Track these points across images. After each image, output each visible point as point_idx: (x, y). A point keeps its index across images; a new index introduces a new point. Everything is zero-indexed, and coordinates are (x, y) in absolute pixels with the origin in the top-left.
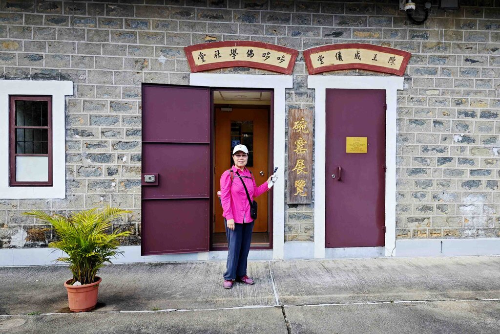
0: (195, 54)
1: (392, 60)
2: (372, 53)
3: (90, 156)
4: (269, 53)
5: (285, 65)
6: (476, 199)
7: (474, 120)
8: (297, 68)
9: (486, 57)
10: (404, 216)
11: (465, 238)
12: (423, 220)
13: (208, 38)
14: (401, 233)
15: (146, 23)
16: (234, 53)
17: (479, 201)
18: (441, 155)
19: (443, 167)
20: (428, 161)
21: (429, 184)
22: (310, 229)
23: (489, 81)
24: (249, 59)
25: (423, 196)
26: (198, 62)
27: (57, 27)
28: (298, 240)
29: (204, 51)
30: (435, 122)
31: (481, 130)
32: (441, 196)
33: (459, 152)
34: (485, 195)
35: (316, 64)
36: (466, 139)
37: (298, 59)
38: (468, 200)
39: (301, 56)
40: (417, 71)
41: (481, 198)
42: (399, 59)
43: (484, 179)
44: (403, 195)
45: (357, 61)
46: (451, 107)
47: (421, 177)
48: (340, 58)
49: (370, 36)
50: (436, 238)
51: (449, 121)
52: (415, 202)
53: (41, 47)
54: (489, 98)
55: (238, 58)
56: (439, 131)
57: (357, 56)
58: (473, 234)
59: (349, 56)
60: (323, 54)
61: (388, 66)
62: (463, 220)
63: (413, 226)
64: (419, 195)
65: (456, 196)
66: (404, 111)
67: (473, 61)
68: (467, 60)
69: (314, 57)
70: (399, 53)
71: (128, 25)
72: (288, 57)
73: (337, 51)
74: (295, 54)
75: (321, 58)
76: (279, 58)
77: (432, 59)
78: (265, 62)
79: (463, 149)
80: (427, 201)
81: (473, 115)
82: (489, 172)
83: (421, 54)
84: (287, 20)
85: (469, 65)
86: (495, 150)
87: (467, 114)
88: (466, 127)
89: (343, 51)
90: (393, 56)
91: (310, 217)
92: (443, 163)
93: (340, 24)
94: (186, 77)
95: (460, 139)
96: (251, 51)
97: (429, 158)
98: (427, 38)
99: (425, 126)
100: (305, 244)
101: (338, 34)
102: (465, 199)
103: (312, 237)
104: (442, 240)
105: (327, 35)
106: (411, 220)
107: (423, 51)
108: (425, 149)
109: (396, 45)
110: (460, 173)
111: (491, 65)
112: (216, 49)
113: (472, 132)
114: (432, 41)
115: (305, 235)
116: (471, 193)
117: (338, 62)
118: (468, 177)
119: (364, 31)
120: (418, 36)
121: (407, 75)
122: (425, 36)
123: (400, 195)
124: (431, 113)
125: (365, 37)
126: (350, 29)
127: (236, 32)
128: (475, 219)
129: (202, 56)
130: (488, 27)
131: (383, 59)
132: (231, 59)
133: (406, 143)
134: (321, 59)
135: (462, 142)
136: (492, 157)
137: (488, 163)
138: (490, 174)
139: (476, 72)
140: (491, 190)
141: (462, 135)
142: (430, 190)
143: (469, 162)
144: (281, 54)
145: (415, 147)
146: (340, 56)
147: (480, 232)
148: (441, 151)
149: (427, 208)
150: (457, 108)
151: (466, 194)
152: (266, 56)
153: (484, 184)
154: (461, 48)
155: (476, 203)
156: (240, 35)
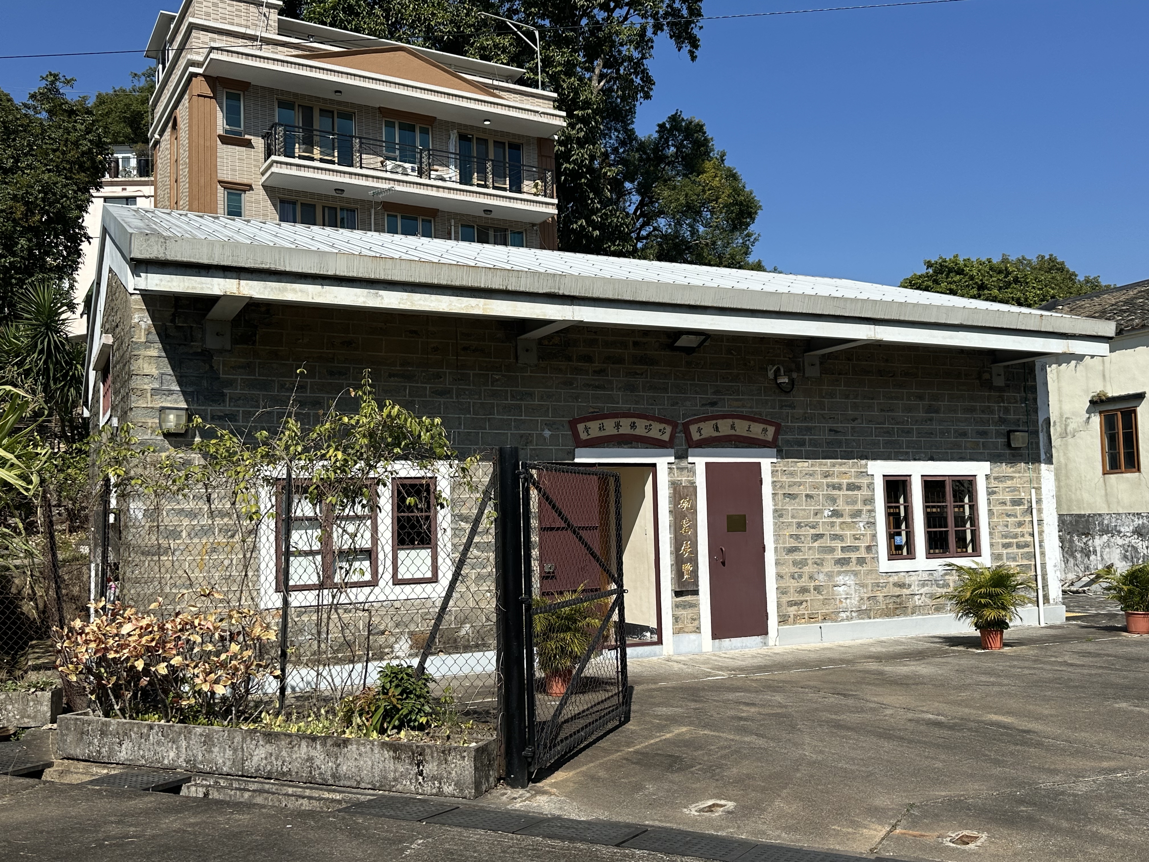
0: (581, 427)
1: (765, 430)
2: (745, 424)
4: (650, 425)
5: (666, 437)
6: (847, 578)
7: (841, 493)
8: (677, 441)
9: (847, 427)
10: (785, 599)
11: (840, 621)
12: (801, 603)
13: (592, 410)
14: (783, 620)
15: (531, 395)
16: (618, 426)
17: (850, 580)
18: (813, 531)
19: (816, 544)
20: (803, 538)
21: (803, 563)
22: (696, 618)
23: (852, 452)
24: (632, 432)
25: (800, 577)
26: (583, 436)
27: (442, 400)
28: (684, 632)
29: (589, 424)
30: (807, 496)
31: (848, 503)
32: (816, 576)
33: (829, 528)
34: (856, 574)
35: (696, 436)
36: (836, 514)
37: (678, 430)
38: (840, 579)
39: (680, 427)
40: (788, 442)
41: (852, 577)
42: (771, 430)
43: (854, 556)
44: (782, 577)
45: (732, 432)
46: (819, 479)
47: (798, 556)
48: (717, 429)
49: (743, 406)
50: (814, 623)
51: (819, 495)
52: (793, 584)
54: (853, 470)
55: (622, 431)
56: (811, 505)
57: (733, 427)
58: (847, 616)
59: (725, 428)
60: (702, 425)
61: (761, 437)
62: (838, 602)
63: (792, 611)
64: (796, 575)
65: (830, 576)
66: (778, 485)
67: (836, 432)
68: (831, 430)
69: (693, 429)
70: (770, 423)
71: (513, 397)
72: (669, 429)
73: (714, 422)
74: (674, 425)
76: (660, 430)
77: (801, 430)
78: (647, 435)
79: (833, 524)
80: (804, 582)
81: (840, 488)
82: (857, 548)
83: (790, 424)
84: (666, 390)
85: (833, 437)
86: (861, 524)
87: (834, 488)
88: (833, 500)
89: (720, 422)
90: (765, 426)
91: (694, 605)
92: (816, 540)
93: (715, 393)
94: (571, 453)
95: (830, 513)
96: (634, 423)
97: (804, 535)
98: (794, 408)
99: (797, 500)
100: (693, 636)
101: (713, 404)
102: (837, 579)
103: (699, 628)
104: (820, 625)
105: (703, 405)
106: (791, 604)
107: (792, 422)
108: (799, 525)
109: (766, 416)
110: (832, 550)
111: (852, 435)
112: (600, 422)
113: (841, 505)
114: (799, 411)
115: (691, 627)
116: (843, 572)
117: (716, 434)
118: (839, 554)
119: (737, 400)
120: (786, 406)
121: (779, 447)
122: (792, 406)
123: (780, 576)
124: (802, 487)
125: (739, 407)
126: (724, 399)
127: (618, 403)
128: (848, 600)
129: (587, 429)
130: (847, 397)
131: (756, 430)
132: (615, 432)
133: (781, 520)
134: (699, 430)
135: (831, 516)
136: (859, 532)
137: (856, 539)
138: (858, 550)
139: (840, 443)
140: (861, 568)
141: (832, 509)
142: (806, 569)
143: (839, 539)
144: (662, 426)
145: (790, 524)
146: (717, 427)
147: (854, 614)
148: (813, 527)
149: (804, 590)
150: (825, 481)
151: (839, 573)
152: (648, 428)
153: (854, 561)
154: (824, 418)
155: (848, 582)
156: (622, 406)
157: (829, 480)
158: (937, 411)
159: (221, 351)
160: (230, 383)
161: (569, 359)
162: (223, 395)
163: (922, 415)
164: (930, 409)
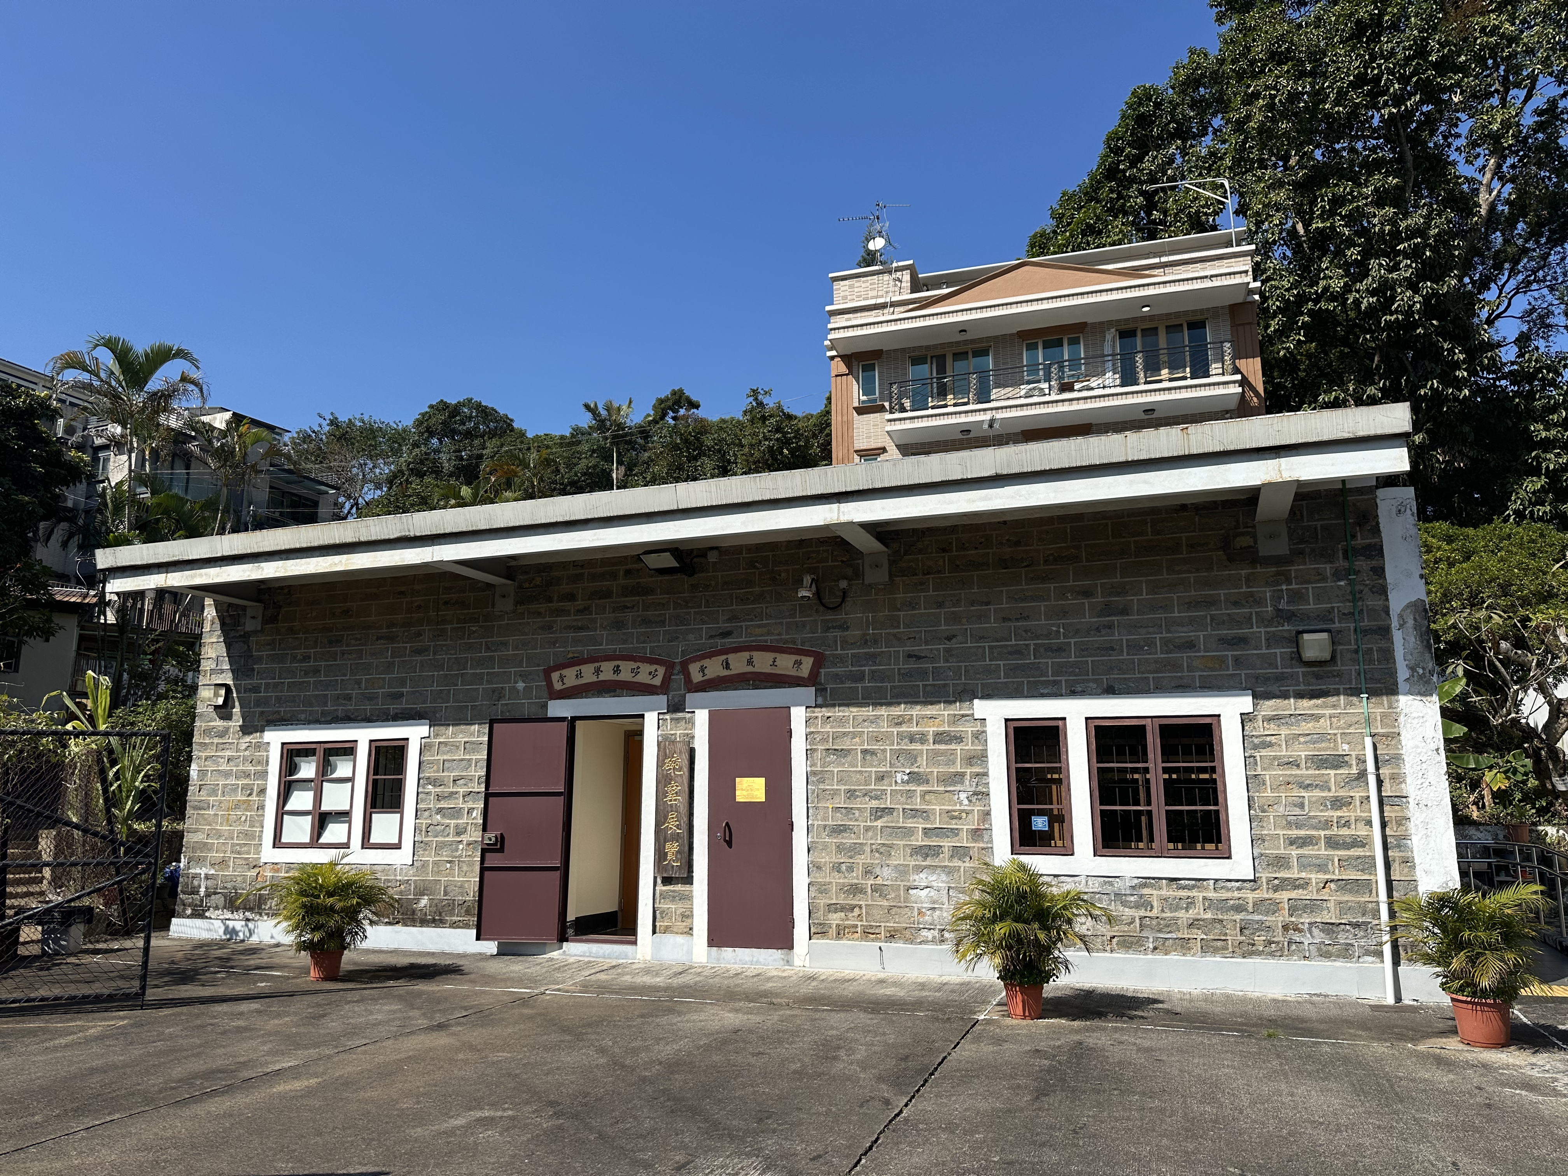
0: (555, 676)
1: (798, 663)
2: (769, 656)
3: (440, 811)
4: (638, 668)
5: (657, 681)
6: (934, 877)
7: (925, 747)
8: (674, 685)
9: (938, 650)
10: (822, 902)
11: (920, 943)
12: (852, 908)
13: (571, 655)
14: (818, 931)
15: (505, 644)
17: (939, 880)
18: (875, 804)
19: (879, 823)
20: (857, 813)
21: (856, 850)
22: (687, 916)
23: (945, 685)
24: (615, 677)
25: (850, 869)
26: (558, 686)
27: (419, 658)
28: (672, 932)
29: (565, 672)
30: (865, 752)
31: (936, 763)
32: (878, 871)
33: (903, 800)
34: (950, 871)
35: (697, 677)
36: (915, 778)
37: (675, 672)
38: (921, 878)
39: (678, 668)
40: (836, 677)
41: (944, 877)
42: (808, 663)
43: (947, 844)
44: (819, 868)
45: (750, 669)
46: (885, 728)
47: (848, 840)
48: (727, 666)
49: (769, 633)
50: (873, 940)
51: (884, 751)
52: (837, 879)
53: (403, 683)
54: (946, 713)
55: (602, 677)
56: (872, 766)
57: (750, 662)
58: (934, 937)
59: (739, 663)
60: (706, 662)
61: (793, 673)
62: (916, 912)
63: (835, 919)
64: (844, 867)
65: (902, 871)
66: (818, 737)
67: (919, 658)
68: (910, 656)
69: (694, 669)
70: (806, 653)
71: (488, 649)
72: (661, 671)
73: (724, 657)
74: (670, 666)
75: (702, 669)
76: (650, 673)
77: (857, 659)
78: (634, 680)
79: (910, 794)
80: (855, 877)
81: (923, 739)
82: (955, 832)
83: (839, 652)
84: (662, 623)
85: (912, 665)
86: (963, 796)
87: (912, 739)
88: (913, 757)
89: (731, 657)
90: (798, 658)
91: (688, 898)
92: (881, 817)
93: (729, 620)
94: (545, 706)
95: (906, 778)
96: (618, 666)
97: (858, 809)
98: (847, 629)
99: (849, 758)
100: (680, 939)
101: (727, 634)
102: (916, 877)
103: (691, 929)
104: (882, 944)
105: (712, 637)
106: (832, 908)
107: (842, 649)
108: (851, 794)
109: (803, 644)
110: (909, 832)
111: (947, 661)
112: (577, 668)
113: (922, 766)
114: (855, 633)
115: (681, 925)
116: (926, 867)
117: (726, 673)
118: (919, 840)
119: (760, 626)
120: (834, 628)
121: (821, 684)
122: (844, 627)
123: (814, 867)
124: (857, 740)
125: (762, 635)
126: (741, 627)
127: (601, 645)
128: (938, 913)
129: (562, 678)
130: (940, 605)
131: (785, 664)
132: (594, 679)
133: (822, 786)
135: (908, 782)
136: (958, 807)
137: (953, 818)
138: (957, 835)
139: (923, 673)
140: (960, 863)
141: (908, 771)
142: (861, 860)
143: (921, 816)
144: (652, 668)
145: (836, 793)
146: (727, 664)
147: (947, 935)
148: (877, 798)
149: (856, 890)
150: (895, 730)
151: (919, 869)
152: (635, 672)
153: (947, 853)
154: (899, 639)
155: (935, 884)
156: (606, 647)
157: (904, 728)
158: (1124, 611)
159: (255, 632)
161: (550, 600)
163: (1089, 619)
164: (1107, 609)
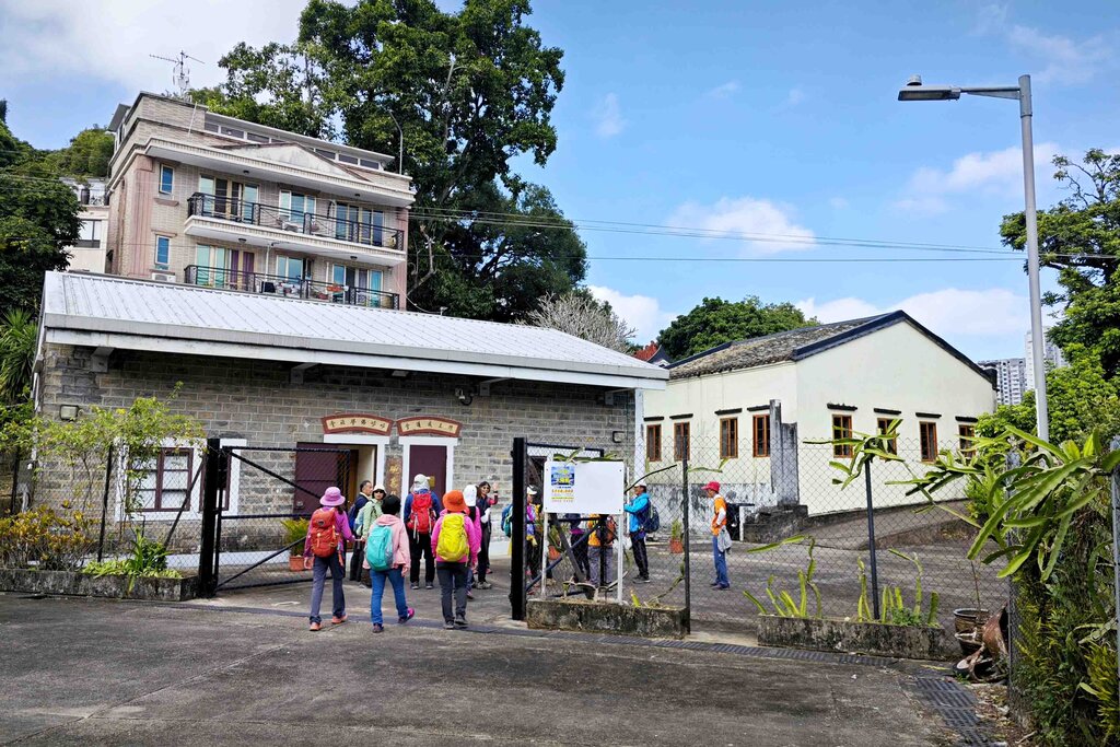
0: (328, 422)
1: (451, 427)
2: (438, 423)
5: (385, 429)
8: (392, 432)
13: (337, 412)
15: (297, 402)
16: (353, 421)
24: (362, 426)
26: (330, 427)
27: (239, 404)
29: (334, 420)
30: (476, 467)
31: (503, 472)
35: (405, 429)
36: (495, 478)
37: (393, 426)
39: (395, 424)
40: (466, 434)
42: (455, 427)
45: (429, 428)
46: (485, 457)
49: (438, 412)
51: (484, 466)
55: (356, 425)
56: (479, 473)
57: (430, 424)
59: (424, 425)
60: (409, 423)
61: (448, 431)
66: (458, 460)
67: (499, 429)
68: (495, 428)
69: (403, 425)
70: (455, 423)
71: (286, 403)
72: (387, 425)
73: (418, 421)
74: (391, 423)
76: (381, 425)
77: (475, 427)
78: (373, 428)
81: (499, 463)
84: (387, 401)
85: (496, 432)
87: (494, 462)
88: (494, 470)
89: (421, 421)
90: (451, 424)
93: (419, 404)
94: (322, 437)
96: (364, 420)
98: (472, 414)
99: (470, 469)
101: (418, 410)
105: (411, 411)
107: (469, 422)
109: (453, 418)
112: (342, 419)
113: (498, 474)
114: (474, 416)
117: (418, 428)
119: (433, 408)
120: (466, 413)
121: (460, 437)
124: (473, 461)
125: (435, 413)
126: (425, 408)
127: (355, 408)
129: (333, 423)
130: (507, 408)
131: (445, 427)
132: (351, 425)
133: (458, 480)
134: (407, 426)
139: (500, 436)
146: (419, 424)
150: (489, 458)
152: (374, 424)
154: (491, 421)
156: (357, 410)
157: (492, 458)
158: (566, 419)
159: (101, 373)
160: (105, 391)
161: (325, 382)
162: (100, 398)
163: (557, 421)
164: (562, 417)
